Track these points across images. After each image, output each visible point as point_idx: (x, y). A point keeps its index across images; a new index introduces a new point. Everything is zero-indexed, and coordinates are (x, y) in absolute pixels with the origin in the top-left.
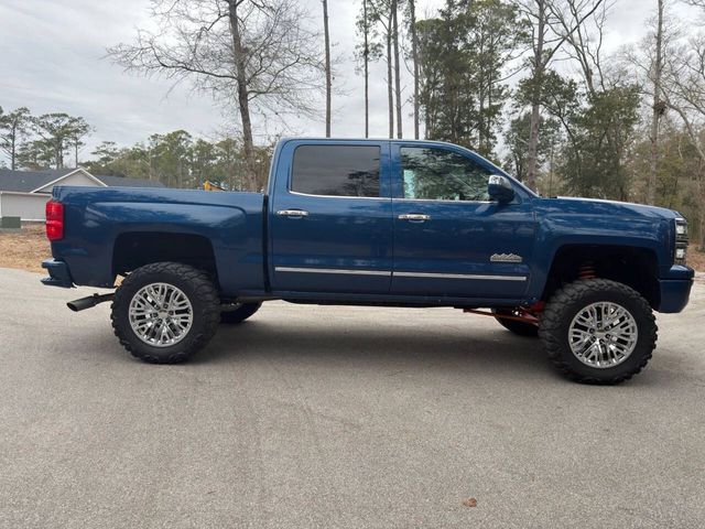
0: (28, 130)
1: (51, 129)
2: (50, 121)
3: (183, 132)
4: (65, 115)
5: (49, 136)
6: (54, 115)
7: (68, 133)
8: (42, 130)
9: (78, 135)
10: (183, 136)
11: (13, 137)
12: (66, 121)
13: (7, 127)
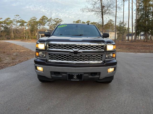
0: (52, 22)
1: (56, 21)
2: (56, 20)
3: (79, 20)
4: (58, 19)
5: (55, 23)
6: (56, 19)
7: (59, 22)
8: (54, 22)
9: (61, 22)
10: (80, 21)
11: (49, 23)
12: (58, 20)
13: (49, 22)
